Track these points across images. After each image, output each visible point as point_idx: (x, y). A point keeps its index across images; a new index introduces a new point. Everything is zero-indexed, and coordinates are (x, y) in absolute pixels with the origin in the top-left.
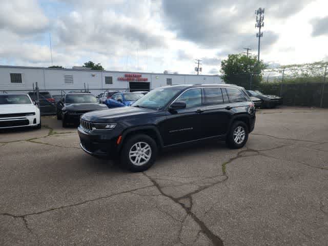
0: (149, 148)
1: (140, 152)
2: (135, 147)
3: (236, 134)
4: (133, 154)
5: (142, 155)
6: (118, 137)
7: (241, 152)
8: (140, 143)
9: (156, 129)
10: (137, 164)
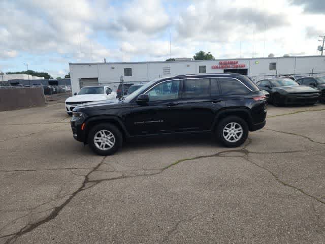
0: (113, 136)
1: (105, 139)
2: (99, 134)
3: (228, 131)
4: (98, 140)
5: (107, 141)
6: (82, 125)
7: (225, 152)
8: (103, 131)
9: (118, 120)
10: (101, 149)
